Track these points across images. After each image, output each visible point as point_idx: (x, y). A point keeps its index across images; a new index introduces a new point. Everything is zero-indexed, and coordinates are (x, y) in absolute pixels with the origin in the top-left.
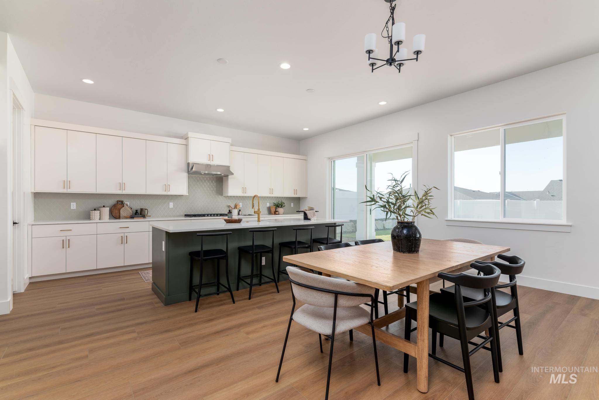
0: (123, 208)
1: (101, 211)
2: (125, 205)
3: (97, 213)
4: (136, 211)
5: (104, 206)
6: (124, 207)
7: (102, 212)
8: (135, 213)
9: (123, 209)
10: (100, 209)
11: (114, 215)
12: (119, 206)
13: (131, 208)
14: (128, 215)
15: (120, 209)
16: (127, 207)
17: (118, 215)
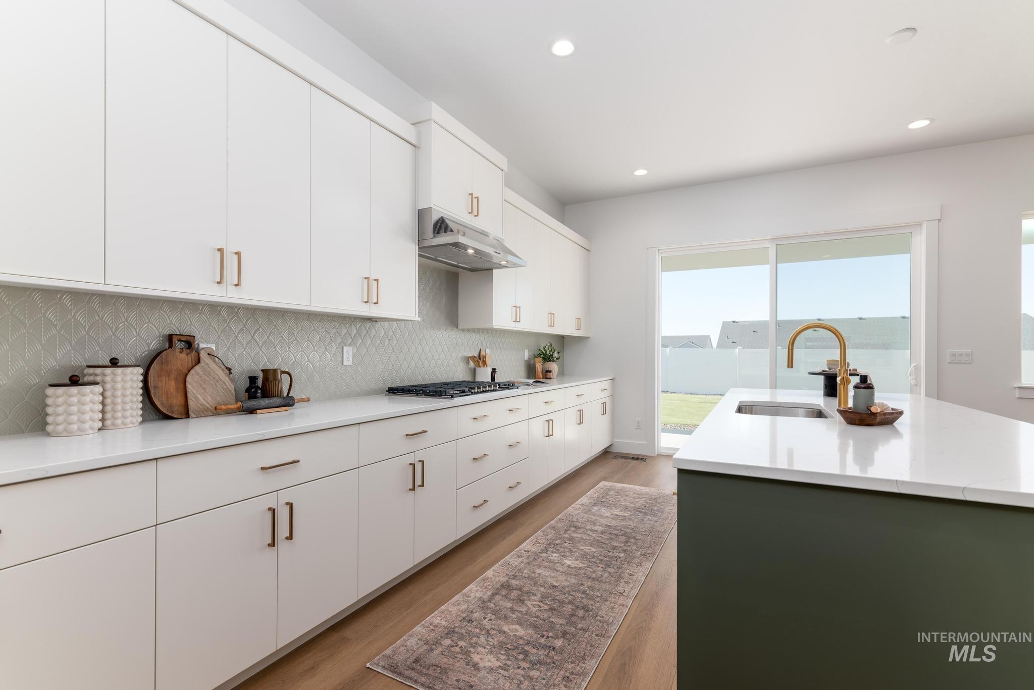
0: (197, 368)
1: (108, 386)
2: (203, 355)
3: (90, 395)
4: (253, 379)
5: (114, 363)
6: (202, 364)
7: (114, 389)
8: (248, 390)
9: (198, 374)
10: (98, 379)
11: (162, 404)
12: (181, 358)
13: (230, 370)
14: (219, 399)
15: (186, 375)
16: (213, 366)
17: (177, 401)
